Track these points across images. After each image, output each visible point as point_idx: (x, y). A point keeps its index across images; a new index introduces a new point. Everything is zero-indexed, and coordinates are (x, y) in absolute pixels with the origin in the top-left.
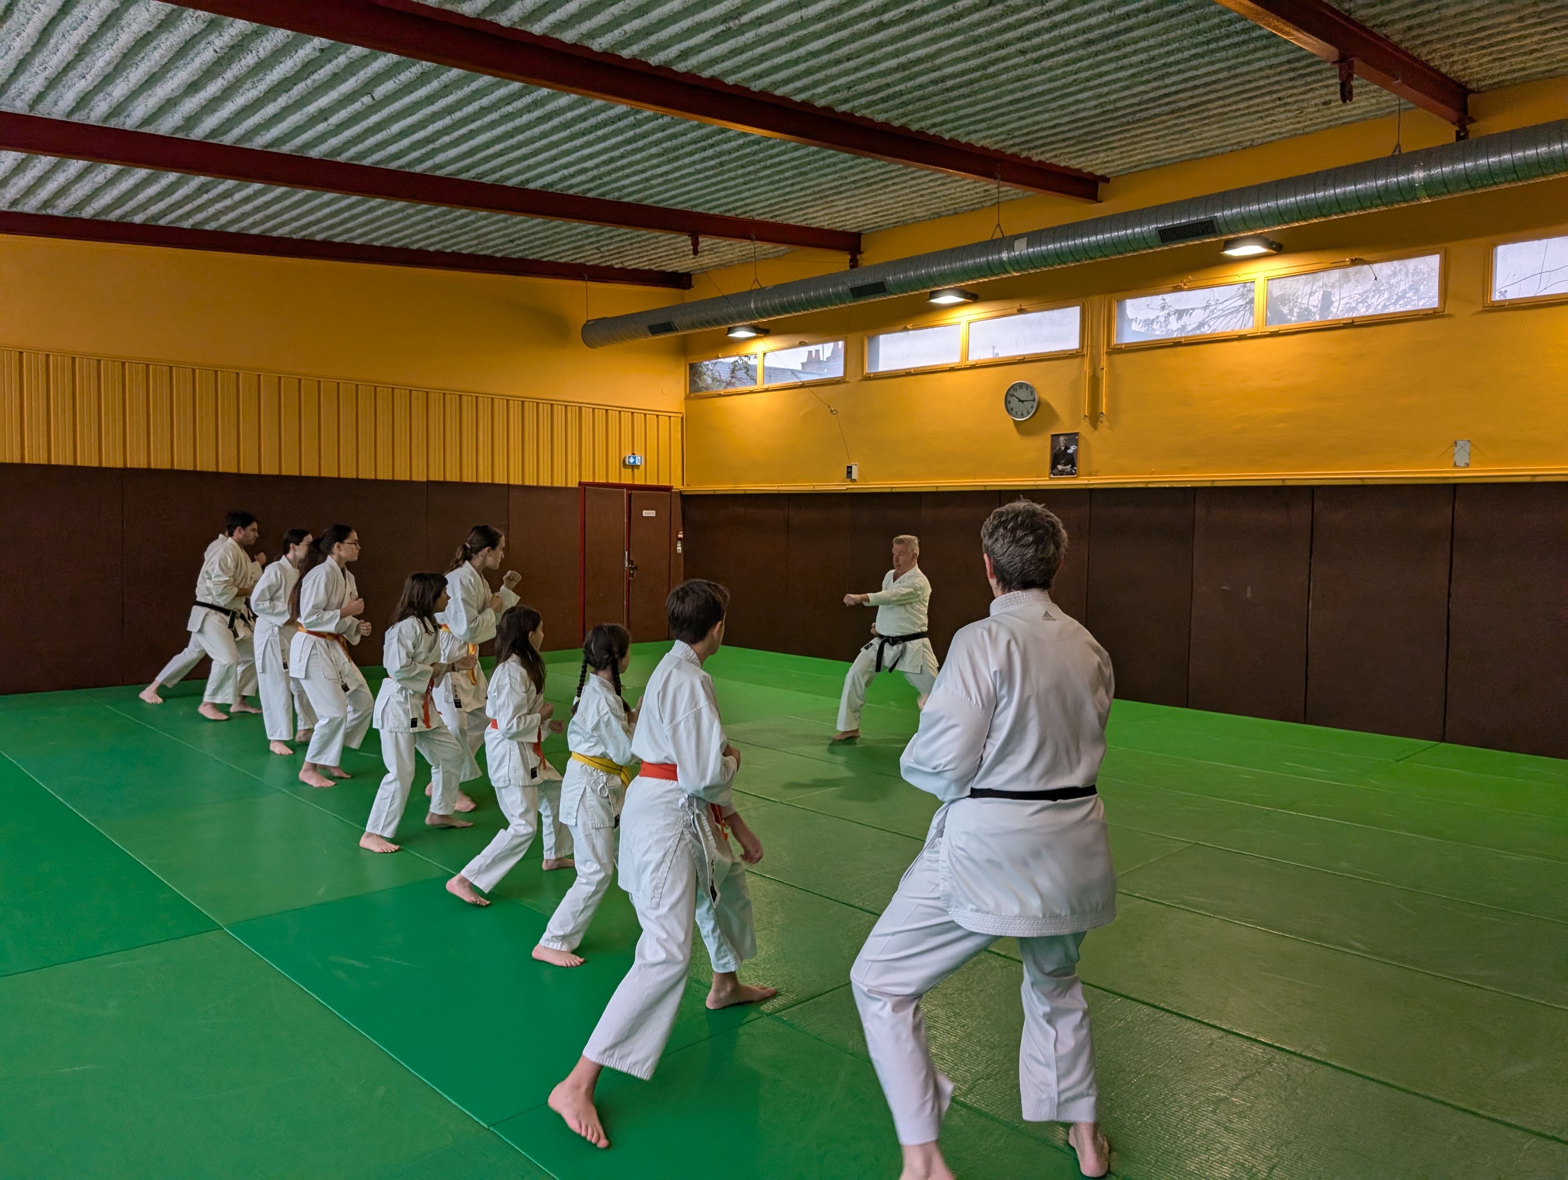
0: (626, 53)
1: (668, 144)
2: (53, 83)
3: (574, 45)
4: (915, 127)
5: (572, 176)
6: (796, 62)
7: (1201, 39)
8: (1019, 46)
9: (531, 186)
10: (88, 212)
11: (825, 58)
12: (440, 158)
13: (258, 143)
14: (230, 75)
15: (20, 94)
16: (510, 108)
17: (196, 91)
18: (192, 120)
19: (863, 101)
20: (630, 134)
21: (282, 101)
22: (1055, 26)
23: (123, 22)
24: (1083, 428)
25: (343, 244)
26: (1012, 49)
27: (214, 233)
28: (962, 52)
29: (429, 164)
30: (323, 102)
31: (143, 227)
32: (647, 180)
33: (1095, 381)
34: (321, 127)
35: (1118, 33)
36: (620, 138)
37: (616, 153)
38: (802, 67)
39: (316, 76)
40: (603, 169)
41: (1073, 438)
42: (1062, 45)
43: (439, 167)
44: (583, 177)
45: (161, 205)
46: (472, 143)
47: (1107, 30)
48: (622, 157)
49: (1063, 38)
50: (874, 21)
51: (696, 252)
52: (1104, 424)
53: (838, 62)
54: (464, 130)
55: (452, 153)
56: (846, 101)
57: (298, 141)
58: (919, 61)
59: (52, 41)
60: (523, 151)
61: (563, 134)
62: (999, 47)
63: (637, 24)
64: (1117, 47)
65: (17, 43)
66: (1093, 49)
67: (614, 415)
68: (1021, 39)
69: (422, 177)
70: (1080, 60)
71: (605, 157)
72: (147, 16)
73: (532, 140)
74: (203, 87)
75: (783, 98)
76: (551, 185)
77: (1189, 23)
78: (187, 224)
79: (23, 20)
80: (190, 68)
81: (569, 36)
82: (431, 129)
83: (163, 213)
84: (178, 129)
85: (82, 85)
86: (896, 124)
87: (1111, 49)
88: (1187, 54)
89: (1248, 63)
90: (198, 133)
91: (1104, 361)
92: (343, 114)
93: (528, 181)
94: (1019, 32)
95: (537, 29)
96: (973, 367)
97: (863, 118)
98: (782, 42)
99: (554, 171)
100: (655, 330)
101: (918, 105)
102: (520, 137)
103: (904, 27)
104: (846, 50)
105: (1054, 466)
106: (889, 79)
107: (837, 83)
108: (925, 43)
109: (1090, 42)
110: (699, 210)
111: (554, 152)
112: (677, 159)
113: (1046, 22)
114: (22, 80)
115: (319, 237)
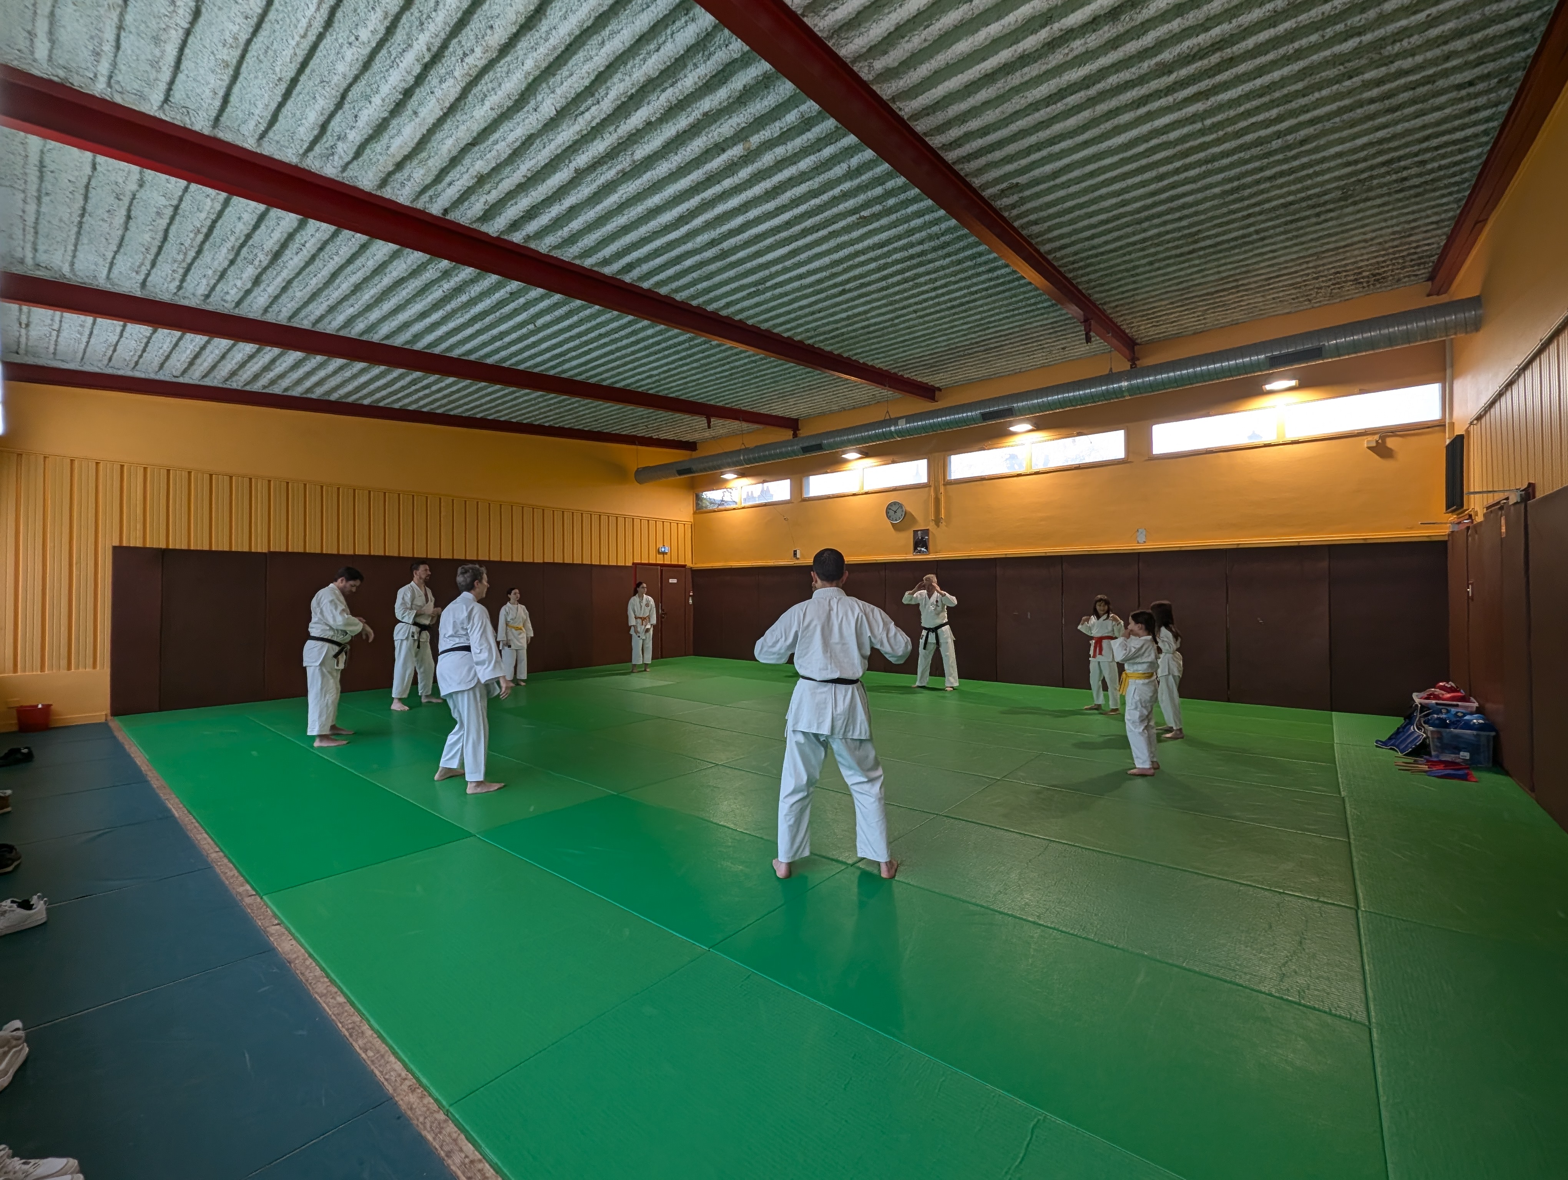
0: (694, 303)
1: (704, 361)
2: (332, 309)
3: (666, 296)
4: (845, 355)
5: (643, 380)
6: (789, 313)
7: (1011, 307)
8: (915, 307)
9: (617, 385)
10: (334, 397)
11: (807, 310)
12: (567, 366)
13: (456, 353)
14: (448, 308)
15: (306, 317)
16: (617, 336)
17: (425, 318)
18: (417, 337)
19: (822, 338)
20: (684, 354)
21: (478, 326)
22: (937, 297)
23: (387, 270)
24: (931, 527)
25: (493, 420)
26: (911, 309)
27: (414, 411)
28: (884, 310)
29: (559, 369)
30: (503, 327)
31: (369, 407)
32: (686, 383)
33: (937, 501)
34: (498, 344)
35: (968, 302)
36: (677, 357)
37: (673, 366)
38: (793, 316)
39: (503, 311)
40: (662, 376)
41: (926, 532)
42: (938, 308)
43: (564, 372)
44: (649, 381)
45: (384, 393)
46: (588, 357)
47: (964, 300)
48: (675, 369)
49: (939, 304)
50: (840, 288)
51: (709, 427)
52: (943, 524)
53: (813, 313)
54: (586, 348)
55: (574, 363)
56: (811, 337)
57: (482, 353)
58: (859, 314)
59: (337, 281)
60: (618, 363)
61: (644, 353)
62: (904, 308)
63: (705, 284)
64: (966, 311)
65: (314, 281)
66: (953, 311)
67: (652, 523)
68: (916, 304)
69: (553, 377)
70: (944, 317)
71: (665, 368)
72: (404, 266)
73: (624, 357)
74: (429, 316)
75: (777, 334)
76: (628, 385)
77: (1006, 298)
78: (397, 406)
79: (321, 266)
80: (424, 303)
81: (663, 291)
82: (566, 347)
83: (384, 398)
84: (407, 342)
85: (351, 311)
86: (836, 352)
87: (962, 312)
88: (1001, 316)
89: (1030, 323)
90: (419, 346)
91: (942, 489)
92: (514, 336)
93: (616, 382)
94: (917, 299)
95: (646, 285)
96: (867, 493)
97: (819, 348)
98: (785, 299)
99: (633, 376)
100: (681, 472)
101: (851, 341)
102: (618, 354)
103: (855, 293)
104: (820, 306)
105: (915, 548)
106: (839, 325)
107: (810, 326)
108: (864, 304)
109: (953, 307)
110: (712, 403)
111: (636, 364)
112: (706, 371)
113: (933, 294)
114: (311, 307)
115: (479, 416)
